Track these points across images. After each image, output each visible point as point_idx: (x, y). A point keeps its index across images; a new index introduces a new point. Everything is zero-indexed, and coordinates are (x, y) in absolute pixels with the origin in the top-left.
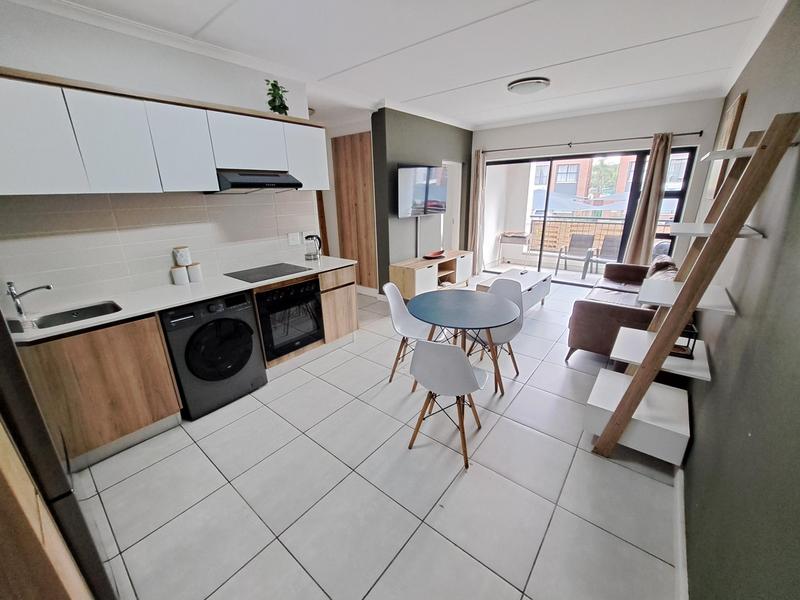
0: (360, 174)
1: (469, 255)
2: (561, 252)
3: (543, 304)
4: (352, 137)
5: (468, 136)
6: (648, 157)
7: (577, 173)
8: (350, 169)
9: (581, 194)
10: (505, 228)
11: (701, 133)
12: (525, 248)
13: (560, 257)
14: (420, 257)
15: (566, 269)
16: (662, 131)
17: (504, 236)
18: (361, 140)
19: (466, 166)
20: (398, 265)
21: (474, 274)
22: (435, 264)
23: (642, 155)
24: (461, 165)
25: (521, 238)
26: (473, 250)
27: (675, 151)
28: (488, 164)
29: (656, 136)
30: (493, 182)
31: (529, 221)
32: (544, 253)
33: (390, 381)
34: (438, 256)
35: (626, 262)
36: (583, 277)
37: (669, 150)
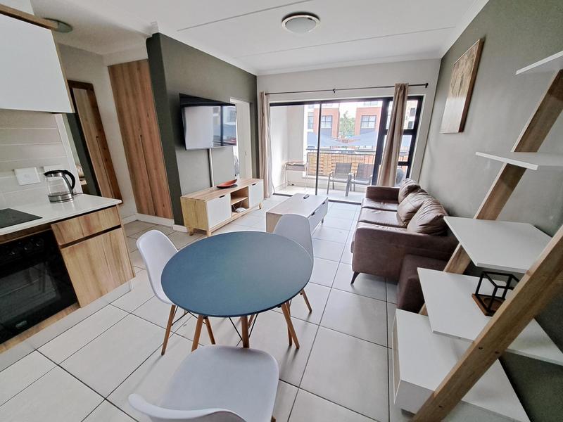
0: (142, 105)
1: (260, 182)
2: (330, 176)
3: (322, 222)
4: (129, 64)
5: (253, 80)
6: (391, 103)
7: (331, 121)
8: (131, 99)
9: (334, 135)
10: (289, 157)
11: (427, 84)
12: (304, 174)
13: (330, 180)
14: (214, 187)
15: (333, 189)
16: (401, 82)
17: (288, 164)
18: (139, 69)
19: (253, 105)
20: (190, 196)
21: (265, 197)
22: (228, 193)
23: (387, 100)
24: (248, 104)
25: (300, 166)
26: (264, 178)
27: (410, 98)
28: (271, 105)
29: (397, 86)
30: (276, 120)
31: (305, 152)
32: (319, 177)
33: (163, 354)
34: (232, 184)
35: (379, 184)
36: (347, 195)
37: (406, 98)
